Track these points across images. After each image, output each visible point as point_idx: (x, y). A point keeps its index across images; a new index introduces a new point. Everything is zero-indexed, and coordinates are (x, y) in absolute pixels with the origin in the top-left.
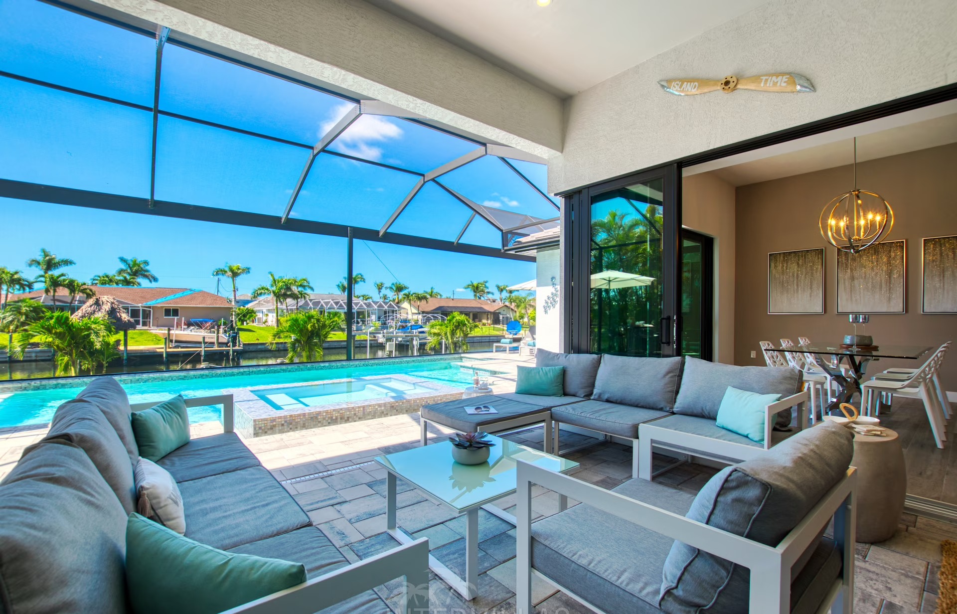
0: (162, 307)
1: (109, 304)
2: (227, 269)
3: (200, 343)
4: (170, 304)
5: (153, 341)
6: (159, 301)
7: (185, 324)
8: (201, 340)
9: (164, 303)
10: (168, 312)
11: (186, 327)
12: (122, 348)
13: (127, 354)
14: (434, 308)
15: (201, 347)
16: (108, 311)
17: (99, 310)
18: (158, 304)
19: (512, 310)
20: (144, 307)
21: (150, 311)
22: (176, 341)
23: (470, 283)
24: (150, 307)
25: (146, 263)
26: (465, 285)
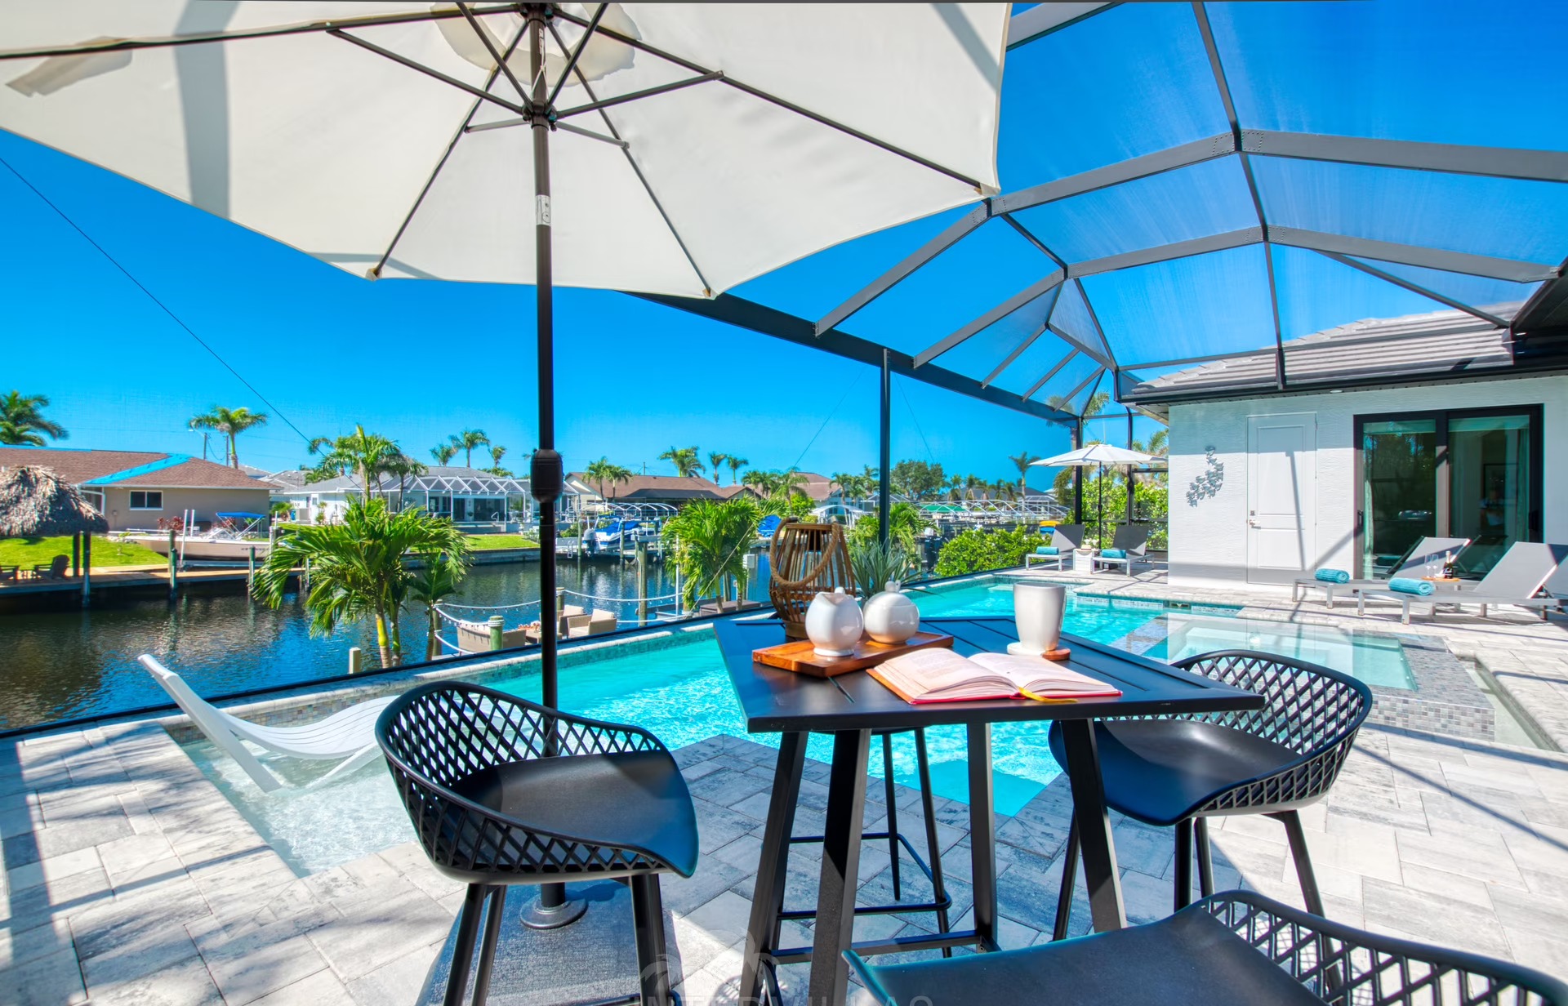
0: (126, 489)
1: (51, 482)
2: (218, 416)
3: (246, 559)
4: (143, 482)
5: (115, 557)
6: (119, 476)
7: (196, 524)
8: (248, 554)
9: (128, 480)
10: (138, 499)
11: (197, 528)
12: (69, 572)
13: (91, 584)
14: (630, 493)
15: (247, 568)
16: (50, 498)
17: (30, 495)
18: (118, 482)
19: (758, 495)
20: (87, 489)
21: (100, 497)
22: (187, 557)
23: (670, 451)
24: (99, 489)
25: (43, 401)
26: (661, 453)
